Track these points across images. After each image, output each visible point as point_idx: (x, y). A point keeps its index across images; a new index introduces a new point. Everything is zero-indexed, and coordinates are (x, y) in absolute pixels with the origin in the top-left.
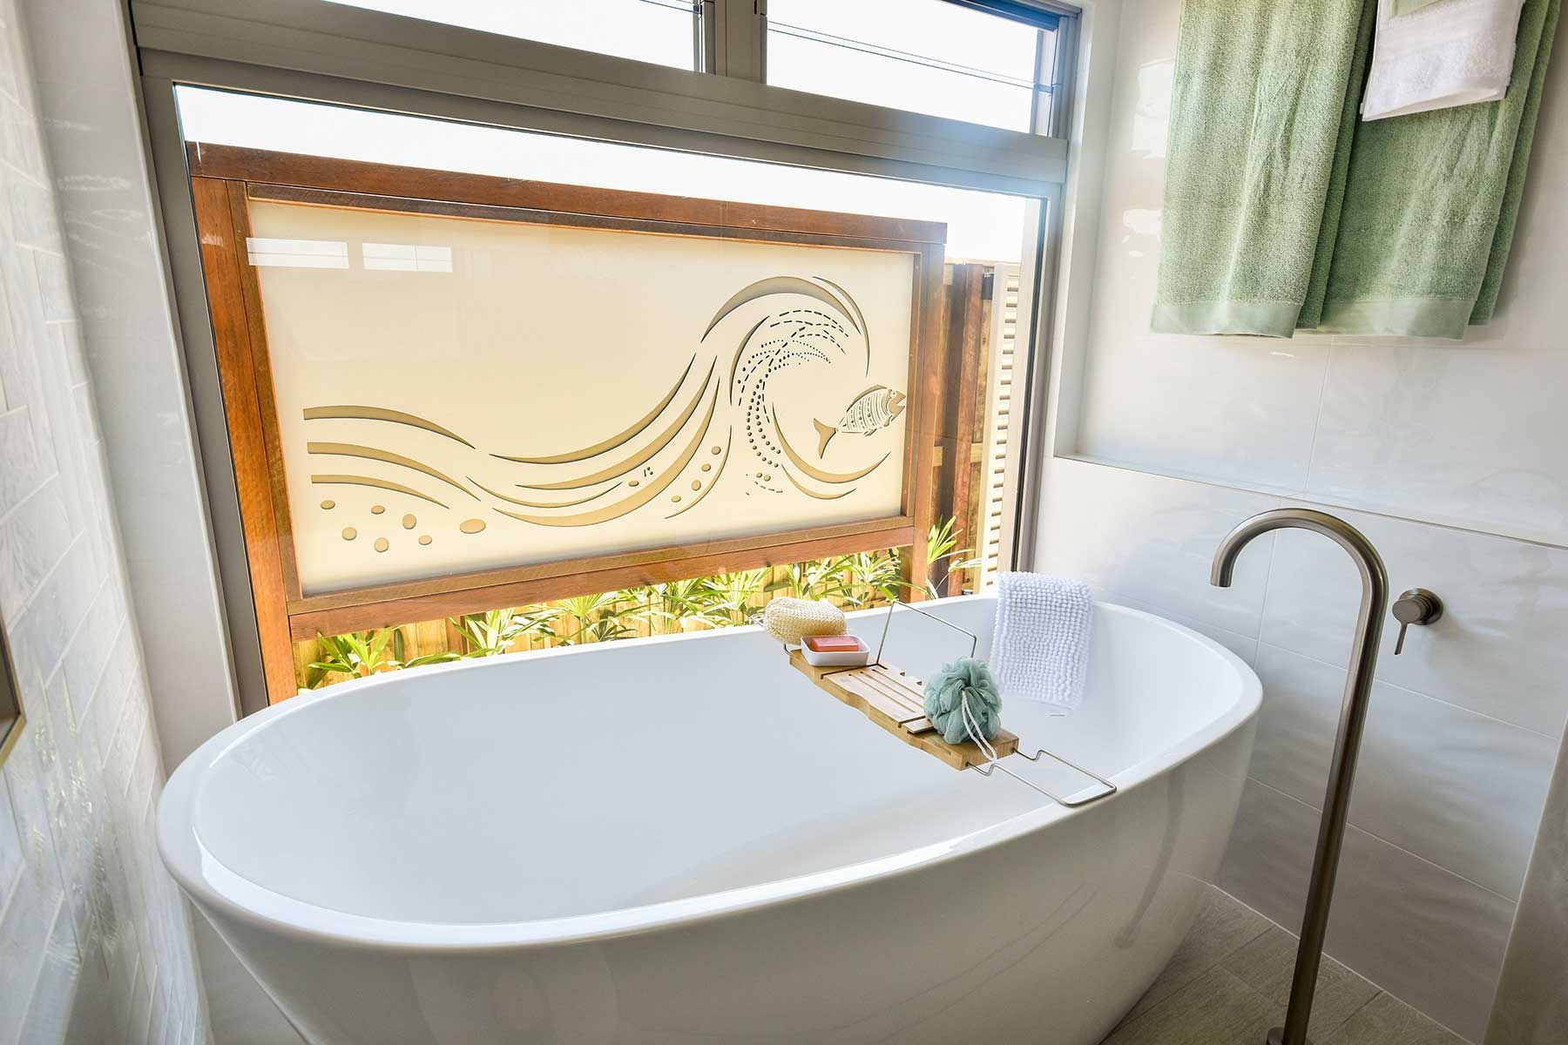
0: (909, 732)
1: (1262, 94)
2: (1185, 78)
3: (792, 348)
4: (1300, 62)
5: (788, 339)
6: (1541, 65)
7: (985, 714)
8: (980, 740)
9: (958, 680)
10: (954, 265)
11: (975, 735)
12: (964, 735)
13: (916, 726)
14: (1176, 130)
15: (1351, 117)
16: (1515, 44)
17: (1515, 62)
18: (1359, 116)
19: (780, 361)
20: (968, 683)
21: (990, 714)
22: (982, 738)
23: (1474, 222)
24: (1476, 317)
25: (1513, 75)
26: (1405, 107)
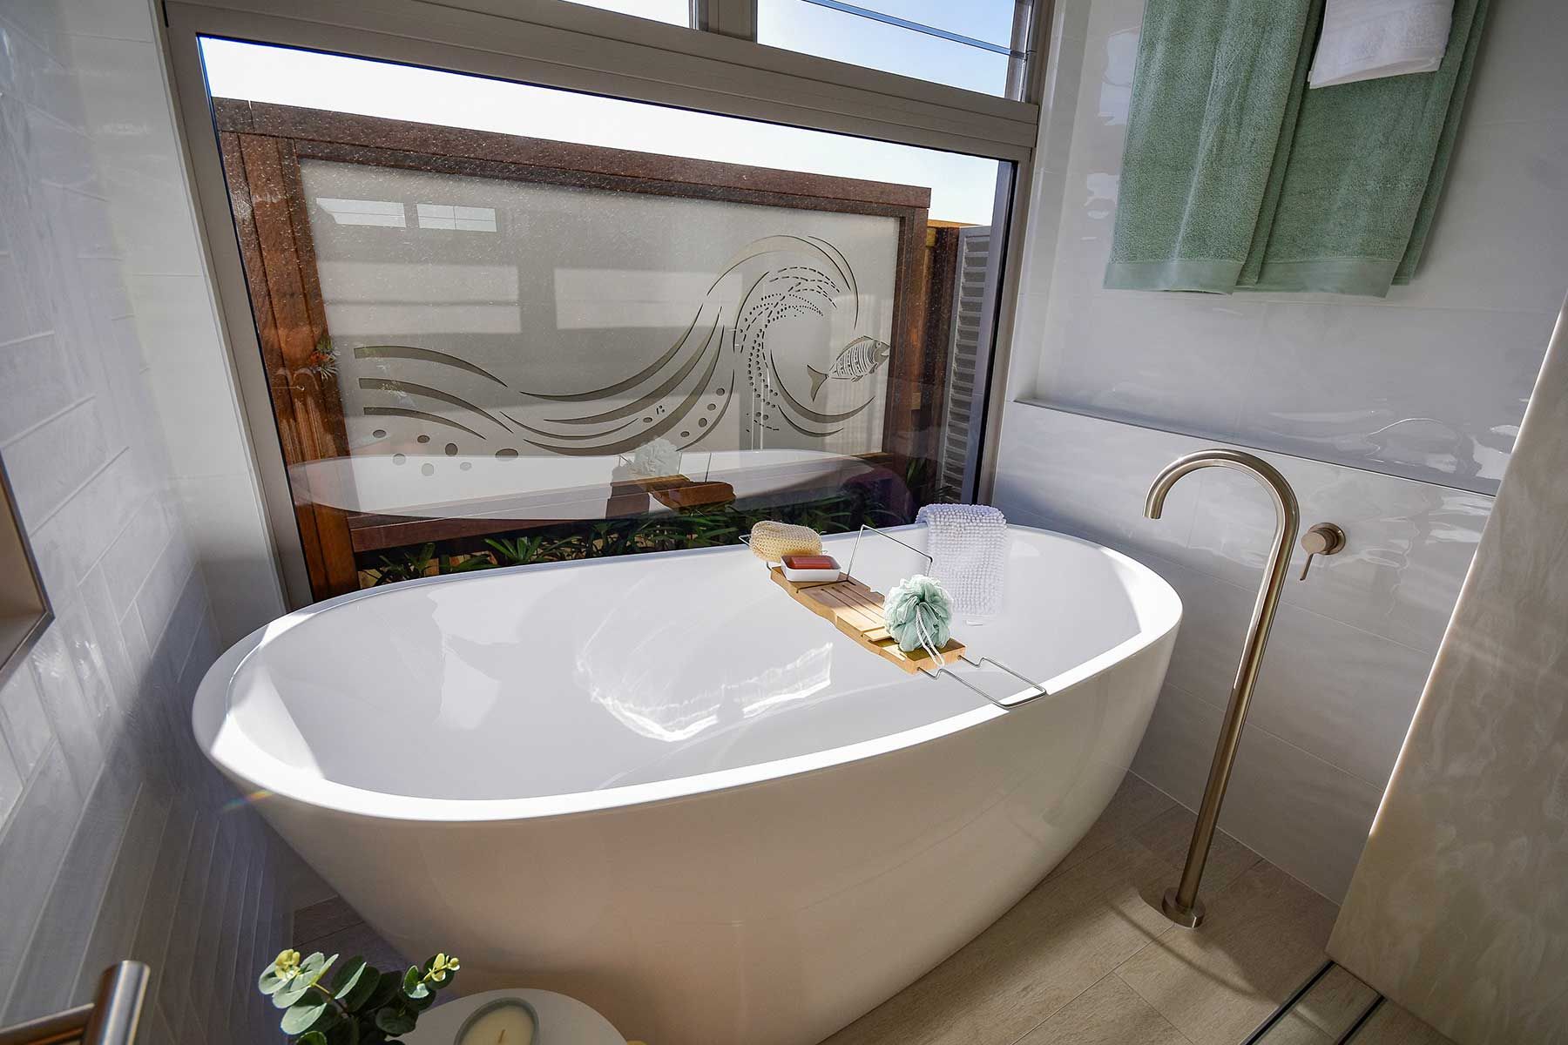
0: (870, 641)
1: (1220, 61)
2: (1148, 45)
3: (789, 301)
4: (1257, 31)
5: (785, 293)
6: (1473, 40)
7: (935, 626)
8: (931, 649)
9: (913, 596)
10: (937, 228)
11: (926, 644)
12: (918, 644)
13: (875, 636)
14: (1138, 96)
15: (1300, 84)
16: (1451, 19)
17: (1450, 35)
18: (1307, 83)
19: (778, 313)
20: (922, 599)
21: (940, 627)
22: (933, 648)
23: (1405, 188)
24: (1399, 277)
25: (1447, 48)
26: (1350, 76)
